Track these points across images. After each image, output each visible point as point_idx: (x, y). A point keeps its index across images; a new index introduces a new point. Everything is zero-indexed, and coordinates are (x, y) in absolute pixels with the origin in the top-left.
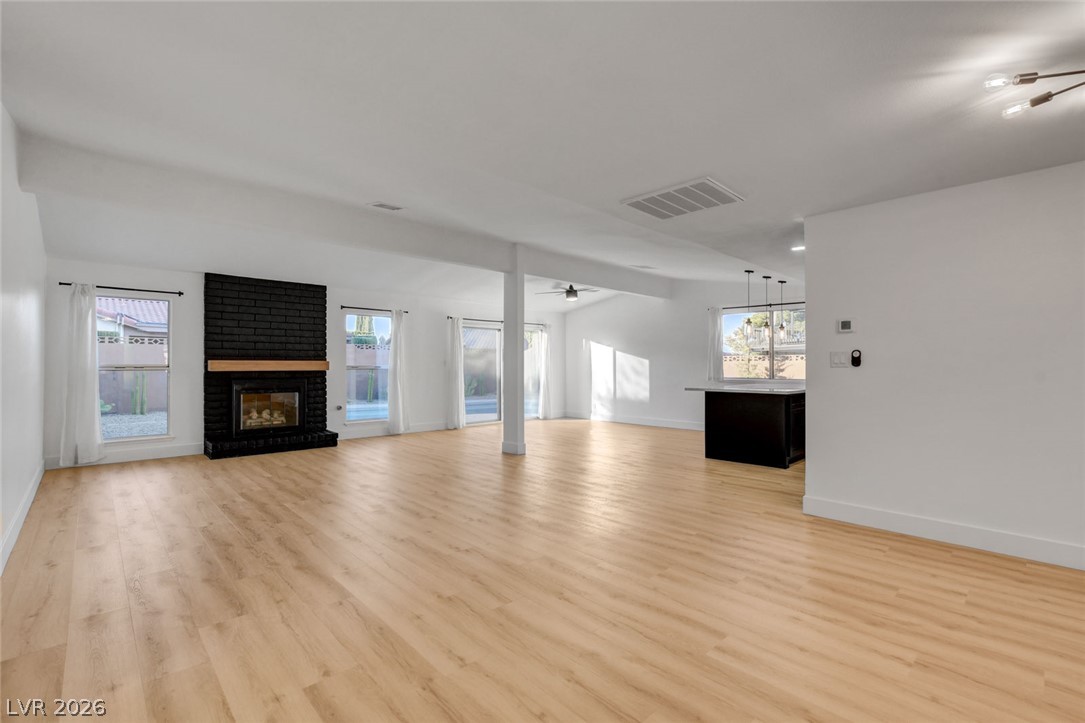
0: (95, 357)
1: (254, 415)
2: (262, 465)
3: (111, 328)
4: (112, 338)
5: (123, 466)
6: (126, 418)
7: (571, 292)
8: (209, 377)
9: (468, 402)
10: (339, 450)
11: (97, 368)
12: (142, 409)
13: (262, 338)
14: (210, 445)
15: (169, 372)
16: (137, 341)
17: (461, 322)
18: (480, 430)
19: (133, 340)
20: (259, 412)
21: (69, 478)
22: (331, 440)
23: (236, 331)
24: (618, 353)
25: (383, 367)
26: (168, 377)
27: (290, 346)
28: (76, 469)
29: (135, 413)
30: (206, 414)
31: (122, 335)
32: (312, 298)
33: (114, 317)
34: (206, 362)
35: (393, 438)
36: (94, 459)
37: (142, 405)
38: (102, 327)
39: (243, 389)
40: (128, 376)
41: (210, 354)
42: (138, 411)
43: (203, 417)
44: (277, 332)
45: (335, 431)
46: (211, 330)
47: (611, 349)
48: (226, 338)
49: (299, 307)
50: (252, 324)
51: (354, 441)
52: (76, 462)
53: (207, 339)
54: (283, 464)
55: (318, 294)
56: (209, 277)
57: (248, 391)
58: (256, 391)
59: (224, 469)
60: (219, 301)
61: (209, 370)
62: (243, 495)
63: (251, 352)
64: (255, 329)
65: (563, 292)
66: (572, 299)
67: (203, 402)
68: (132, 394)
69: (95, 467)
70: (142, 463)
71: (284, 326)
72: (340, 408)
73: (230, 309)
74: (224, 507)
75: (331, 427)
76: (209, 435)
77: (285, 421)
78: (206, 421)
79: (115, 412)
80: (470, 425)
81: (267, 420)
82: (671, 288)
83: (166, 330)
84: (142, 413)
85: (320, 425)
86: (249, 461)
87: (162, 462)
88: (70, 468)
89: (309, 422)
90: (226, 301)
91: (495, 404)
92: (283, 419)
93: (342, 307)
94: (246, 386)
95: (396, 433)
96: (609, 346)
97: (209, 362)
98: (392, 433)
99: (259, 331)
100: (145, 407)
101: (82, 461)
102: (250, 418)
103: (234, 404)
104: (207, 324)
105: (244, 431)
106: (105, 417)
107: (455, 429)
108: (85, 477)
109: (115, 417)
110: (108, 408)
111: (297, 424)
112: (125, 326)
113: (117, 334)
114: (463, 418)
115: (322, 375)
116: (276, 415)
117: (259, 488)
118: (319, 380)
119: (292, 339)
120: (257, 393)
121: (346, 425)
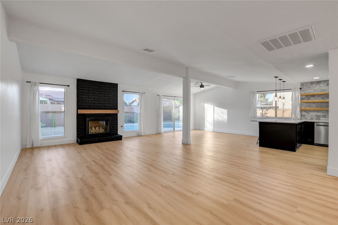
0: (39, 109)
1: (94, 129)
2: (98, 147)
3: (45, 99)
4: (45, 102)
5: (49, 147)
6: (50, 128)
7: (202, 86)
8: (79, 116)
9: (164, 123)
10: (122, 141)
11: (40, 112)
12: (55, 125)
13: (96, 102)
14: (79, 140)
15: (64, 114)
16: (53, 103)
17: (162, 96)
18: (168, 134)
19: (52, 103)
20: (95, 128)
21: (30, 152)
22: (120, 138)
23: (88, 99)
24: (215, 107)
25: (136, 112)
26: (64, 116)
27: (105, 105)
28: (33, 148)
29: (52, 127)
30: (77, 128)
31: (48, 101)
32: (113, 87)
33: (46, 96)
34: (77, 110)
35: (140, 137)
36: (39, 145)
37: (55, 124)
38: (41, 99)
39: (90, 120)
40: (50, 115)
41: (79, 107)
42: (53, 126)
43: (76, 130)
44: (101, 100)
45: (121, 134)
46: (80, 99)
47: (213, 106)
48: (85, 102)
49: (108, 91)
50: (93, 97)
51: (127, 138)
52: (33, 146)
53: (78, 102)
54: (106, 148)
55: (115, 86)
56: (79, 81)
57: (91, 120)
58: (94, 120)
59: (84, 149)
60: (82, 88)
61: (78, 113)
62: (93, 161)
63: (103, 107)
64: (94, 98)
65: (199, 86)
66: (202, 89)
67: (76, 124)
68: (52, 121)
69: (39, 148)
70: (56, 146)
71: (104, 98)
72: (122, 126)
73: (86, 92)
74: (87, 167)
75: (119, 133)
76: (78, 136)
77: (104, 131)
78: (77, 131)
79: (46, 126)
80: (165, 132)
81: (98, 131)
82: (237, 85)
83: (63, 100)
84: (55, 127)
85: (116, 132)
86: (93, 146)
87: (62, 146)
88: (31, 148)
89: (112, 132)
90: (84, 89)
91: (172, 124)
92: (103, 130)
93: (123, 91)
94: (91, 119)
95: (141, 135)
96: (212, 105)
97: (78, 110)
98: (139, 135)
99: (95, 99)
100: (56, 126)
101: (35, 146)
102: (92, 130)
103: (87, 125)
104: (78, 97)
105: (90, 134)
106: (42, 128)
107: (160, 133)
108: (36, 152)
109: (46, 128)
110: (44, 125)
111: (108, 132)
112: (49, 99)
113: (47, 101)
114: (163, 130)
115: (116, 115)
116: (101, 129)
117: (99, 158)
118: (115, 117)
119: (106, 102)
120: (95, 121)
121: (124, 132)
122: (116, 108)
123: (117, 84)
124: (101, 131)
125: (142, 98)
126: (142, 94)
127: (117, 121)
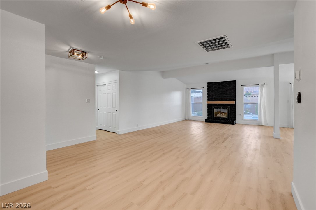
23: (213, 95)
26: (202, 105)
53: (208, 97)
56: (209, 83)
72: (241, 115)
76: (208, 117)
85: (234, 119)
94: (215, 107)
120: (217, 109)
121: (243, 120)
122: (235, 100)
125: (262, 89)
126: (262, 85)
127: (235, 110)
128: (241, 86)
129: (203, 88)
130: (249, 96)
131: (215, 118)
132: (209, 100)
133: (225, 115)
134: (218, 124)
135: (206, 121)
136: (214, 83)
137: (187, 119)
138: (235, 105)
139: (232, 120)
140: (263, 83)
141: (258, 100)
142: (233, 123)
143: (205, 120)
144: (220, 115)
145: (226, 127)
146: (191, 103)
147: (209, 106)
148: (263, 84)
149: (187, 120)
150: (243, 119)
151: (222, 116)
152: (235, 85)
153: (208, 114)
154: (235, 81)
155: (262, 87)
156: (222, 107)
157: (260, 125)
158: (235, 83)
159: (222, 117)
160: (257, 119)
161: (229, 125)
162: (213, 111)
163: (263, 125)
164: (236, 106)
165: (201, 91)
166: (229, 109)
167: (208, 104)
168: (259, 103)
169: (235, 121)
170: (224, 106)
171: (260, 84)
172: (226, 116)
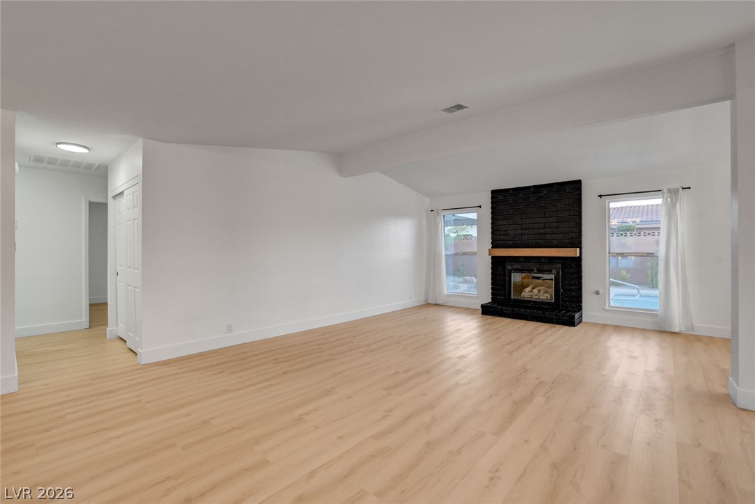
1: (528, 289)
22: (568, 320)
39: (512, 269)
44: (537, 225)
55: (573, 189)
57: (516, 270)
58: (521, 271)
71: (543, 220)
72: (597, 293)
76: (494, 299)
85: (575, 306)
94: (516, 267)
98: (663, 329)
102: (525, 291)
111: (554, 301)
118: (574, 265)
120: (522, 273)
121: (605, 310)
122: (577, 243)
123: (580, 180)
124: (541, 297)
125: (674, 206)
126: (674, 193)
127: (580, 278)
128: (600, 196)
129: (480, 207)
130: (628, 233)
131: (515, 300)
132: (496, 244)
133: (546, 292)
134: (521, 323)
135: (486, 310)
136: (511, 192)
137: (430, 301)
138: (578, 261)
139: (567, 312)
140: (679, 185)
141: (657, 243)
142: (571, 322)
143: (482, 306)
144: (531, 291)
145: (549, 332)
146: (443, 252)
147: (497, 263)
148: (677, 190)
149: (432, 305)
150: (607, 308)
151: (537, 295)
152: (580, 194)
153: (492, 289)
154: (579, 182)
155: (672, 201)
156: (537, 266)
157: (663, 331)
158: (580, 189)
159: (535, 298)
160: (657, 311)
161: (558, 327)
162: (507, 279)
163: (677, 330)
164: (583, 263)
165: (473, 216)
166: (558, 273)
167: (493, 258)
168: (661, 252)
169: (577, 316)
170: (543, 264)
171: (665, 190)
172: (551, 296)
